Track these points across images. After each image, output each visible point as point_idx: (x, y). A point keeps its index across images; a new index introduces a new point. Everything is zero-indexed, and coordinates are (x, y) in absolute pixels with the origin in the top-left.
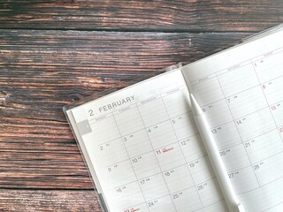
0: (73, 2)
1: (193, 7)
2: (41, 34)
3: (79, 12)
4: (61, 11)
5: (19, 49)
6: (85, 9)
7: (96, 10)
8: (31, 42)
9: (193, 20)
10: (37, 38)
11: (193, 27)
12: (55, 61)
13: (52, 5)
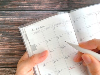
0: (24, 1)
1: (67, 2)
2: (13, 12)
3: (26, 4)
4: (20, 4)
5: (5, 18)
6: (29, 3)
7: (33, 3)
8: (9, 15)
9: (67, 7)
10: (11, 14)
11: (67, 9)
12: (18, 22)
13: (17, 2)
